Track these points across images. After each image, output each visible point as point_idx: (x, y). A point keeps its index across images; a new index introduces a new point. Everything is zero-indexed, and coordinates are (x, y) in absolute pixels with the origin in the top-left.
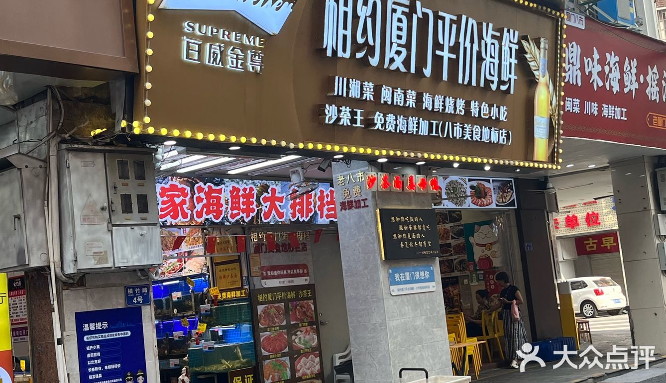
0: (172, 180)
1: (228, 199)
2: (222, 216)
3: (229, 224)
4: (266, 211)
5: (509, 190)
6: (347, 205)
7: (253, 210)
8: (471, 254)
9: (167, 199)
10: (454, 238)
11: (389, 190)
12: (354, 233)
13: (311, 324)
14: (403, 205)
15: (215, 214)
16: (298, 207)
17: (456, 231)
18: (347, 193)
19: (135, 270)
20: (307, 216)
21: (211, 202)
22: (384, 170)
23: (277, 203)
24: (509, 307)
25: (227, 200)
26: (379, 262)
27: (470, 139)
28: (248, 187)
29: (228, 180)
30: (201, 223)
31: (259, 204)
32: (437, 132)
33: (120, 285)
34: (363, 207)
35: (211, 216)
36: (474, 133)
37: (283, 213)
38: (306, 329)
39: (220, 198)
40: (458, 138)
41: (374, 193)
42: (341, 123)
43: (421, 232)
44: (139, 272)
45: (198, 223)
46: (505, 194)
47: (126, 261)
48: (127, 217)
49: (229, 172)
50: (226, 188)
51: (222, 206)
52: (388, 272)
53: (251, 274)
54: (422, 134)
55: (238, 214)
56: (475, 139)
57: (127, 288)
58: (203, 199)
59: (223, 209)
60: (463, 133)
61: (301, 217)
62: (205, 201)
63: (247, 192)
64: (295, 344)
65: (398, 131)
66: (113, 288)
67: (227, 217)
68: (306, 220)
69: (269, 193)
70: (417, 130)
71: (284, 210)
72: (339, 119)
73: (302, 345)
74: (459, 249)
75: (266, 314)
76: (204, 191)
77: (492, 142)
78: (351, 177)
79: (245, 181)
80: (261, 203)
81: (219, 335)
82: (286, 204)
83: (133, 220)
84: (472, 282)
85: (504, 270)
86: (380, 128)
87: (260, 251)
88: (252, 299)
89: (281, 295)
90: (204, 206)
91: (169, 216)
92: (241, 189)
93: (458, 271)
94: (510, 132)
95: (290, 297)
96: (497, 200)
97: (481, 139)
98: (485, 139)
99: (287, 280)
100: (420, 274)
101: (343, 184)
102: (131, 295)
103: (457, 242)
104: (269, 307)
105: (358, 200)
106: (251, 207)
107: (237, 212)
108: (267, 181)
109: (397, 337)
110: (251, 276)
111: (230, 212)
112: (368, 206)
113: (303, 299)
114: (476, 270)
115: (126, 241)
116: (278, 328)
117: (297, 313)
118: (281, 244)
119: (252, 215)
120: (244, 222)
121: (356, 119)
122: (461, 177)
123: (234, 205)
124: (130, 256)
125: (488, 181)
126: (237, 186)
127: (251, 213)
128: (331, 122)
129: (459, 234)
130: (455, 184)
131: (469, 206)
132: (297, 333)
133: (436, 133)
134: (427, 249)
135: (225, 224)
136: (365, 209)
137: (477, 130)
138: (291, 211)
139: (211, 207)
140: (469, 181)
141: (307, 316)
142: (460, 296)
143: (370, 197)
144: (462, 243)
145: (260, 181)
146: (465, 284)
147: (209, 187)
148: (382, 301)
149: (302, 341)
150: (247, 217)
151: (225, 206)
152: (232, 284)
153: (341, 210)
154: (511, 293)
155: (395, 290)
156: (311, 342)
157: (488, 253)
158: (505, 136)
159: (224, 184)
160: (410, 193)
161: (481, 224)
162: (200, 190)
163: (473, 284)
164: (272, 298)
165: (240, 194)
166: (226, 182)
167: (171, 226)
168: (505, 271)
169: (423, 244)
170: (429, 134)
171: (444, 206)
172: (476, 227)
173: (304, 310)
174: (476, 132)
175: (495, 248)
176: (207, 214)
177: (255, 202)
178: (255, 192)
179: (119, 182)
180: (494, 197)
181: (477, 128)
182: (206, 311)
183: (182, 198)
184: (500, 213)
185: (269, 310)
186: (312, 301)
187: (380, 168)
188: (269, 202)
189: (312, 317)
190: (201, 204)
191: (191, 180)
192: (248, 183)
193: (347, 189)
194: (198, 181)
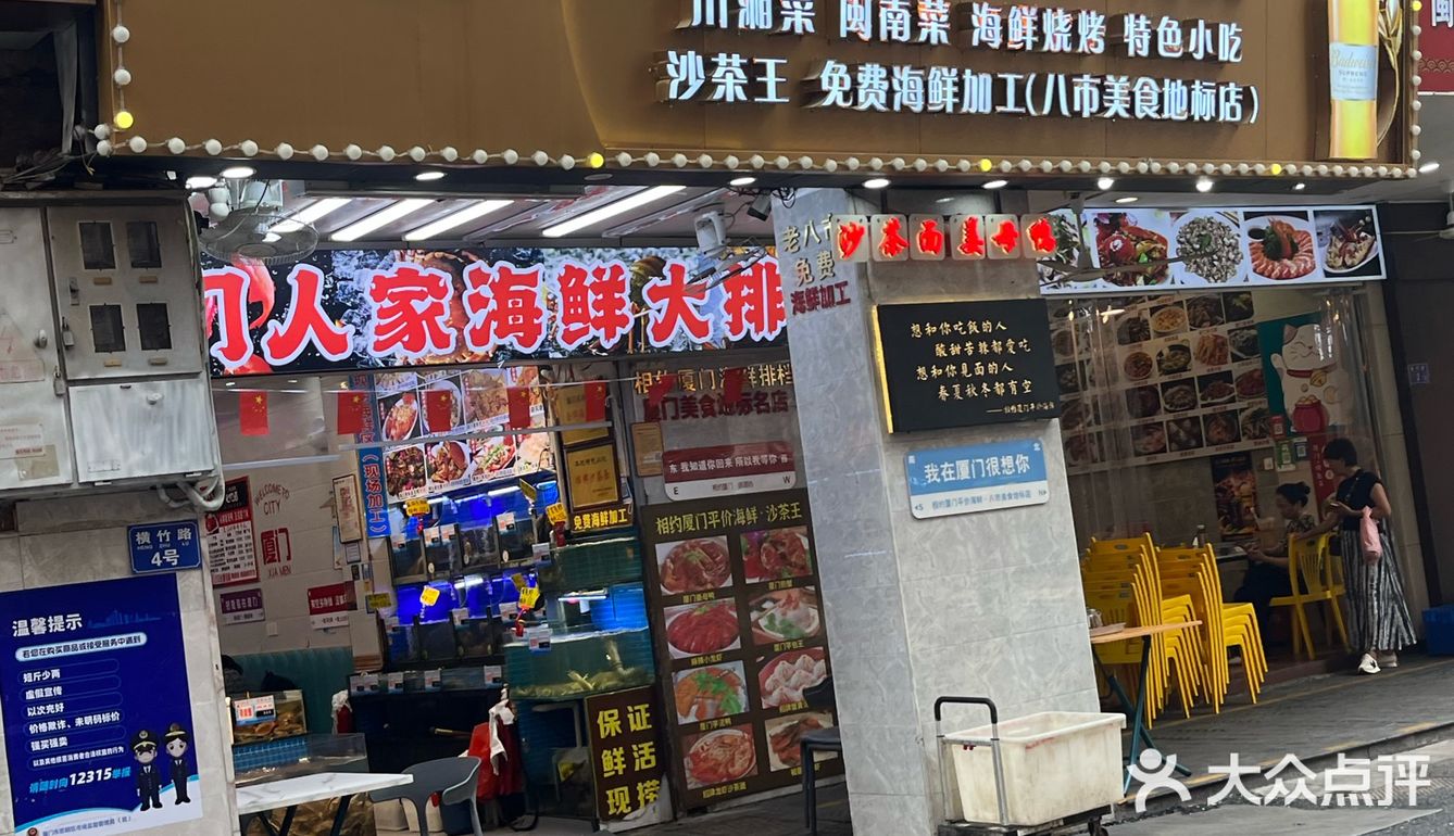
0: (402, 258)
1: (555, 297)
2: (540, 339)
3: (561, 356)
4: (660, 322)
5: (1363, 234)
6: (806, 301)
7: (623, 321)
8: (1277, 397)
9: (392, 304)
10: (1239, 359)
11: (905, 259)
12: (823, 368)
13: (799, 583)
14: (949, 292)
15: (521, 334)
16: (746, 308)
17: (1244, 342)
18: (805, 269)
19: (154, 488)
20: (772, 328)
21: (510, 306)
22: (890, 206)
23: (689, 301)
24: (1355, 524)
25: (553, 300)
26: (880, 440)
27: (1124, 114)
28: (607, 266)
29: (552, 250)
30: (487, 356)
31: (640, 304)
32: (1020, 101)
33: (116, 524)
34: (838, 303)
35: (510, 340)
36: (1138, 97)
37: (706, 322)
38: (789, 596)
39: (534, 295)
40: (1086, 114)
41: (862, 268)
42: (718, 95)
43: (1000, 359)
44: (163, 490)
45: (478, 356)
46: (1351, 246)
47: (110, 468)
48: (109, 362)
49: (546, 233)
50: (548, 272)
51: (539, 313)
52: (905, 462)
53: (636, 471)
54: (973, 110)
55: (585, 331)
56: (1140, 115)
57: (133, 531)
58: (488, 299)
59: (544, 320)
60: (1101, 100)
61: (757, 331)
62: (493, 305)
63: (606, 277)
64: (759, 631)
65: (897, 107)
66: (97, 532)
67: (554, 339)
68: (770, 338)
69: (664, 278)
70: (957, 100)
71: (710, 317)
72: (709, 86)
73: (778, 631)
74: (1251, 385)
75: (679, 564)
76: (490, 281)
77: (1197, 118)
78: (812, 229)
79: (598, 251)
80: (644, 302)
81: (582, 611)
82: (715, 298)
83: (127, 367)
84: (1280, 465)
85: (1347, 434)
86: (841, 103)
87: (661, 415)
88: (642, 526)
89: (719, 518)
90: (491, 317)
91: (399, 343)
92: (590, 270)
93: (1249, 438)
94: (1252, 88)
95: (744, 522)
96: (1327, 262)
97: (1160, 111)
98: (1175, 111)
99: (735, 480)
100: (1000, 463)
101: (796, 248)
102: (147, 547)
103: (1242, 367)
104: (687, 546)
105: (828, 287)
106: (618, 312)
107: (579, 325)
108: (658, 247)
109: (932, 621)
110: (637, 475)
111: (562, 327)
112: (848, 301)
113: (779, 524)
114: (1288, 434)
115: (110, 419)
116: (711, 595)
117: (764, 558)
118: (715, 397)
119: (620, 331)
120: (601, 348)
121: (764, 84)
122: (1222, 210)
123: (572, 311)
124: (120, 455)
125: (1303, 215)
126: (577, 264)
127: (618, 328)
128: (687, 95)
129: (1249, 348)
130: (1204, 228)
131: (1246, 280)
132: (764, 606)
133: (1016, 105)
134: (1022, 398)
135: (551, 355)
136: (846, 307)
137: (1146, 89)
138: (730, 318)
139: (510, 318)
140: (1246, 218)
141: (790, 564)
142: (1255, 499)
143: (852, 278)
144: (1256, 370)
145: (640, 250)
146: (1266, 468)
147: (503, 270)
148: (888, 534)
149: (777, 623)
150: (608, 338)
151: (547, 314)
152: (602, 495)
153: (794, 313)
154: (1359, 491)
155: (925, 505)
156: (802, 626)
157: (1317, 392)
158: (1237, 100)
159: (542, 261)
160: (972, 262)
161: (1299, 321)
162: (480, 277)
163: (1283, 469)
164: (694, 526)
165: (587, 283)
166: (549, 255)
167: (407, 367)
168: (1348, 437)
169: (1007, 388)
170: (994, 109)
171: (1173, 282)
172: (1287, 329)
173: (782, 550)
174: (1142, 94)
175: (1332, 379)
176: (501, 334)
177: (627, 300)
178: (627, 276)
179: (86, 278)
180: (1319, 254)
181: (1145, 84)
182: (543, 558)
183: (430, 299)
184: (1335, 291)
185: (685, 555)
186: (804, 529)
187: (879, 203)
188: (667, 300)
189: (803, 568)
190: (482, 314)
191: (453, 257)
192: (607, 255)
193: (803, 261)
194: (473, 258)
